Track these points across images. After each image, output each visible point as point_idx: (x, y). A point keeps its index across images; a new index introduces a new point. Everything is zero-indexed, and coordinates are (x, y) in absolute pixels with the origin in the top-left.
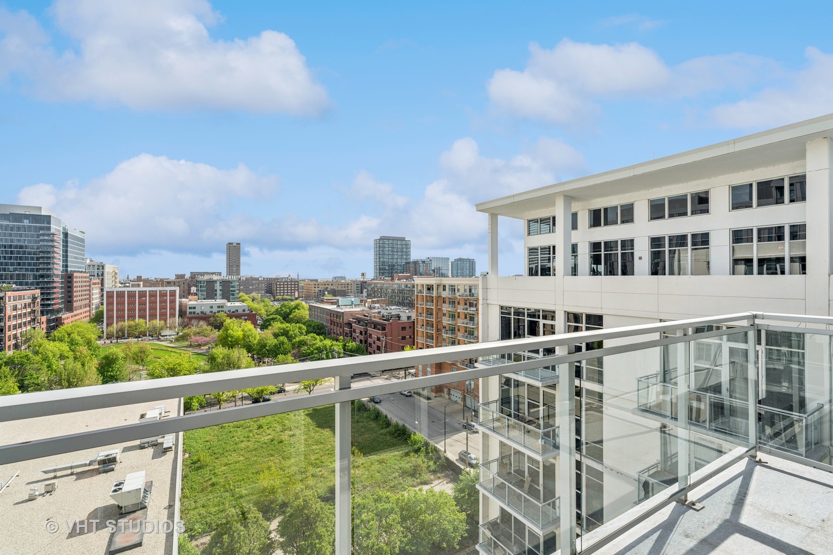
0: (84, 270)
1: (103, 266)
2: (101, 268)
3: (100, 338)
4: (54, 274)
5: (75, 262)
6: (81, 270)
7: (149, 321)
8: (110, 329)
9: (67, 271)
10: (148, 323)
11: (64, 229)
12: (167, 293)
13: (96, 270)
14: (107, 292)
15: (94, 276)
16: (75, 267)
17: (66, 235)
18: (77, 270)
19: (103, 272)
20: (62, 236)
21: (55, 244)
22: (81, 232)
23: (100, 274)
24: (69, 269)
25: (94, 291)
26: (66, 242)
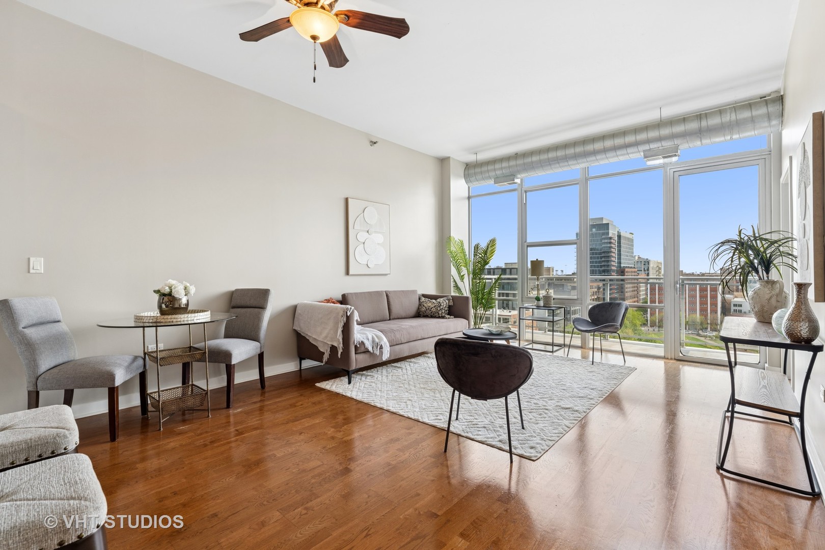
0: (633, 266)
1: (648, 262)
2: (647, 263)
3: (645, 324)
4: (612, 270)
5: (626, 259)
6: (630, 266)
8: (653, 318)
9: (620, 266)
11: (618, 232)
13: (643, 266)
15: (641, 271)
16: (625, 263)
17: (619, 237)
18: (628, 266)
19: (648, 267)
20: (616, 239)
21: (612, 245)
22: (631, 233)
23: (646, 269)
24: (622, 265)
26: (619, 243)
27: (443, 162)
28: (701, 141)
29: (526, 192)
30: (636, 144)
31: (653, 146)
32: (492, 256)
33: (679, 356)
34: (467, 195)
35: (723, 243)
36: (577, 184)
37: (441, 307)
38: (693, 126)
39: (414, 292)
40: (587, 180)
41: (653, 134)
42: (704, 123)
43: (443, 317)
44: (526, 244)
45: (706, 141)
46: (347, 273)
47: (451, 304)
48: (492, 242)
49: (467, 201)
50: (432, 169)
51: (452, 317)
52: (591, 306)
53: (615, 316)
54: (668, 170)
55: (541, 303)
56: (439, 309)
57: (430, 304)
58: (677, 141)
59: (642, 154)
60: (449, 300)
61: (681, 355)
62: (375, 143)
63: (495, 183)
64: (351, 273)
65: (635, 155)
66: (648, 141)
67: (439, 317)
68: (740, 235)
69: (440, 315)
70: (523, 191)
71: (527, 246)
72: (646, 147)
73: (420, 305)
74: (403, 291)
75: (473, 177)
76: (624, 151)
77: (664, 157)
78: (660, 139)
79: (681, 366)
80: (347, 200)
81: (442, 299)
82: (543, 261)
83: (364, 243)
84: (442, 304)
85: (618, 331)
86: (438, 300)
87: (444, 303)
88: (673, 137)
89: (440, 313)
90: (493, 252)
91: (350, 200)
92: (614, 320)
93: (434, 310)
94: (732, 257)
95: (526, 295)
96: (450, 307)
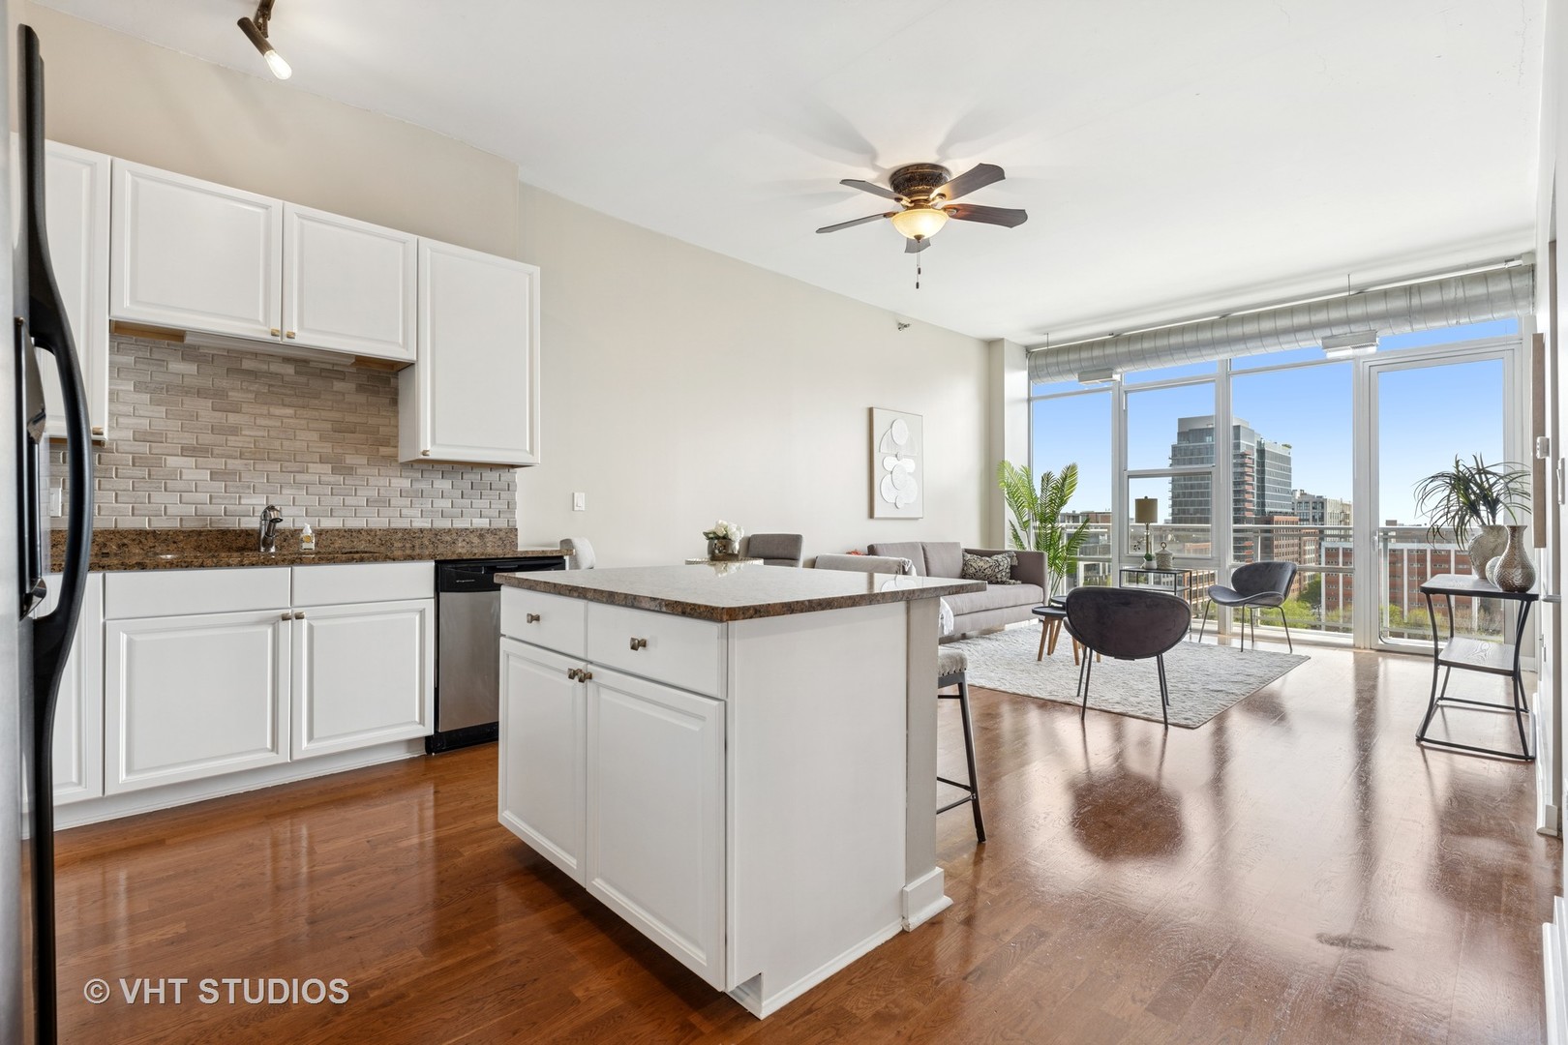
0: (1290, 511)
1: (1323, 503)
2: (1319, 506)
4: (1245, 517)
5: (1275, 498)
6: (1285, 510)
7: (1409, 610)
9: (1263, 511)
10: (1406, 613)
11: (1259, 443)
12: (1449, 556)
13: (1311, 511)
14: (1327, 549)
15: (1308, 520)
16: (1275, 505)
17: (1261, 452)
18: (1279, 510)
19: (1323, 514)
20: (1255, 456)
21: (1247, 469)
22: (1286, 446)
23: (1317, 517)
24: (1267, 509)
25: (1307, 548)
26: (1262, 464)
27: (992, 345)
28: (1411, 326)
29: (1126, 392)
30: (1311, 327)
31: (1336, 331)
32: (1072, 492)
33: (1377, 644)
34: (1027, 397)
35: (1434, 478)
36: (1214, 381)
37: (1001, 568)
38: (1399, 304)
39: (956, 545)
40: (1228, 376)
41: (1336, 314)
42: (1416, 301)
43: (1003, 583)
44: (1126, 474)
45: (1419, 327)
46: (871, 515)
47: (1015, 563)
48: (1070, 473)
49: (1026, 405)
50: (974, 357)
51: (1019, 582)
52: (1233, 570)
53: (1275, 584)
54: (1361, 364)
55: (1154, 564)
56: (997, 570)
57: (981, 564)
58: (1373, 326)
59: (1320, 342)
60: (1011, 557)
61: (1380, 642)
62: (905, 326)
63: (1080, 380)
64: (877, 514)
65: (1310, 343)
66: (1329, 324)
67: (997, 583)
68: (1457, 466)
69: (999, 580)
70: (1122, 392)
71: (1129, 477)
72: (1327, 332)
73: (965, 565)
74: (942, 543)
75: (1043, 370)
76: (1291, 337)
77: (1354, 348)
78: (1348, 321)
79: (1380, 659)
80: (871, 411)
81: (1000, 556)
82: (1156, 500)
83: (891, 473)
84: (1002, 564)
85: (1280, 603)
86: (995, 557)
87: (1005, 563)
88: (1368, 318)
89: (999, 576)
90: (1073, 486)
91: (875, 411)
92: (1274, 587)
93: (988, 572)
94: (1449, 496)
95: (1125, 552)
96: (1012, 568)
